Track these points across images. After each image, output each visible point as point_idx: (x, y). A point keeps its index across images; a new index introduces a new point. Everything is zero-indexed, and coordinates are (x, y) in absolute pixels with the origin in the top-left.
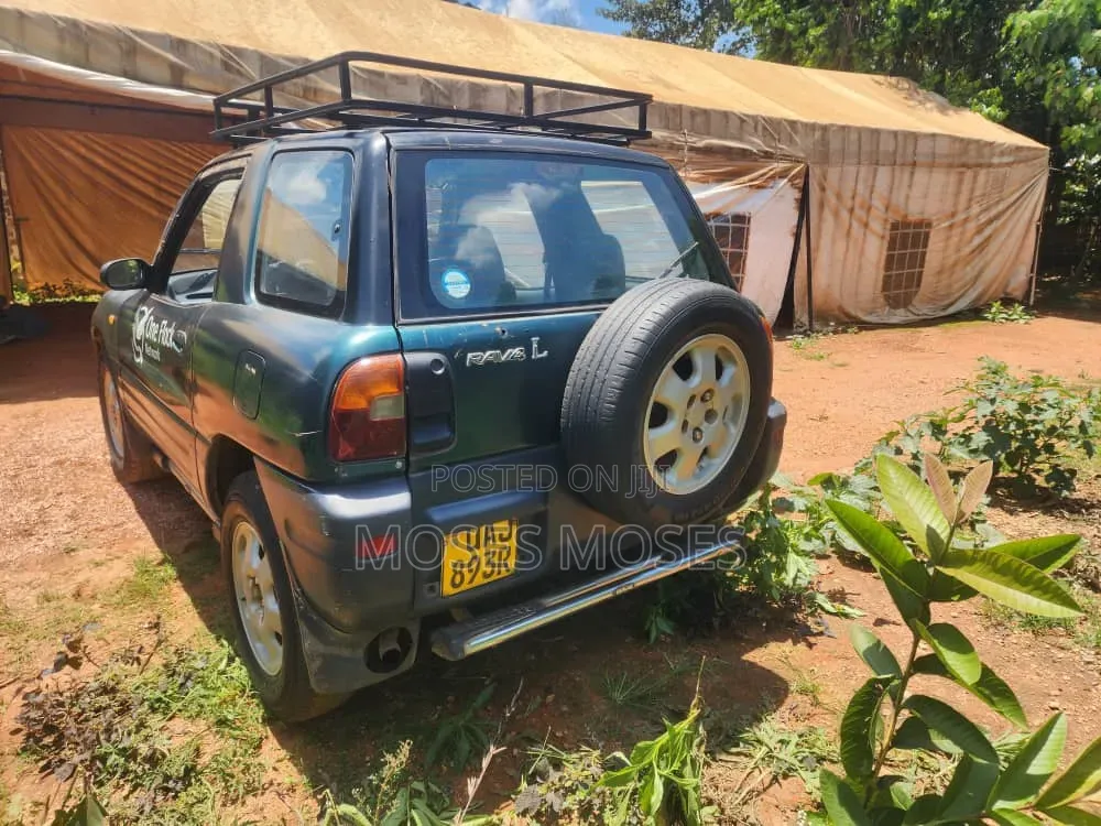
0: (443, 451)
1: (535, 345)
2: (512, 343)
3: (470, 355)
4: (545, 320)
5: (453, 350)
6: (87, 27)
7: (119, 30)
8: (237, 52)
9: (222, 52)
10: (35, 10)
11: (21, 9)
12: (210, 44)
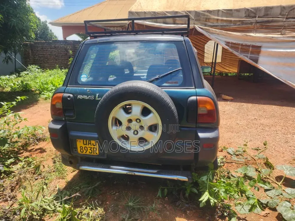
0: (72, 118)
1: (97, 96)
2: (91, 94)
3: (79, 96)
4: (103, 89)
5: (75, 94)
6: (157, 13)
7: (163, 12)
8: (190, 12)
9: (186, 13)
10: (148, 11)
11: (145, 11)
12: (183, 11)
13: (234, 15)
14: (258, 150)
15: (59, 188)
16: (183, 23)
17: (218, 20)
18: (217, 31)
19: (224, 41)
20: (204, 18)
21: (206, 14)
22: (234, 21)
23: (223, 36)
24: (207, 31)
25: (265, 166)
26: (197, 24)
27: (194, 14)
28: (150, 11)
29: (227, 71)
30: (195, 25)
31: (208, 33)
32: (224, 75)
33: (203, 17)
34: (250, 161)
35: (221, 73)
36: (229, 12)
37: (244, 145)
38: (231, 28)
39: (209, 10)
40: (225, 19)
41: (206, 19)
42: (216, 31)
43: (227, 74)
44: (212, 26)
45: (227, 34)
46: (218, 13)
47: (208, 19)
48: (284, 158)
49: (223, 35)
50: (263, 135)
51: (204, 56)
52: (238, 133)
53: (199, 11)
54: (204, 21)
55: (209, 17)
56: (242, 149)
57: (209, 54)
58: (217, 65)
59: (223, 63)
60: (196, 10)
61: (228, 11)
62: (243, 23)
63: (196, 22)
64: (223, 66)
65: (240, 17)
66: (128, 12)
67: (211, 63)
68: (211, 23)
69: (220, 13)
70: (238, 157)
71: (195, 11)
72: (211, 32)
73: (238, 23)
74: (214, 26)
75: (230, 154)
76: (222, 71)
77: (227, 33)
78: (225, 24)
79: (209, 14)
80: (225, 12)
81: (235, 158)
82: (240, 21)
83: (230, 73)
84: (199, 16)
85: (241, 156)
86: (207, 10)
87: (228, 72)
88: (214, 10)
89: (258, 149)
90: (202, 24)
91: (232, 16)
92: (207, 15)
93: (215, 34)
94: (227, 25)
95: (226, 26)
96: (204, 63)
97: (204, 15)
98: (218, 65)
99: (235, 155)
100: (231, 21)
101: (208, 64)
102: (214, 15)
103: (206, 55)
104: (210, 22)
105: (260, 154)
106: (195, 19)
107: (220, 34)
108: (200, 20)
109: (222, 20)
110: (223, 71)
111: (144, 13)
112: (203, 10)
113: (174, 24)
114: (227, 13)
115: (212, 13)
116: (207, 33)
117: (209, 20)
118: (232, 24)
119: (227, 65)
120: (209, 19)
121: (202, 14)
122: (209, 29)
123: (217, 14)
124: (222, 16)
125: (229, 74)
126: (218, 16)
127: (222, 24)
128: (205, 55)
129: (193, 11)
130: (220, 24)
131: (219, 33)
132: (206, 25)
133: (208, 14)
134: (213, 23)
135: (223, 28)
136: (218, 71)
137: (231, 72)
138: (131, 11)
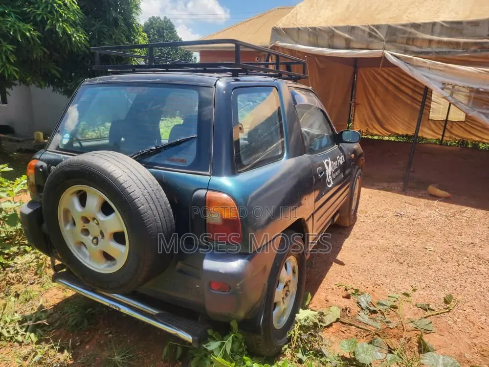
3: (52, 167)
6: (319, 29)
7: (329, 28)
8: (378, 27)
9: (370, 28)
10: (304, 26)
11: (299, 27)
12: (365, 26)
13: (465, 32)
14: (426, 310)
15: (41, 305)
16: (364, 47)
17: (430, 41)
18: (426, 63)
19: (440, 82)
20: (403, 38)
21: (409, 30)
22: (465, 43)
23: (441, 72)
24: (407, 62)
25: (416, 348)
26: (389, 50)
27: (385, 30)
28: (308, 26)
29: (477, 139)
30: (385, 51)
31: (410, 67)
32: (470, 146)
33: (402, 35)
34: (392, 331)
35: (463, 143)
36: (455, 27)
37: (403, 294)
38: (457, 58)
39: (416, 22)
40: (445, 39)
41: (408, 39)
42: (424, 62)
43: (475, 146)
44: (417, 54)
45: (446, 69)
46: (432, 29)
47: (411, 40)
48: (474, 341)
49: (440, 70)
50: (463, 282)
51: (430, 107)
52: (412, 267)
53: (396, 25)
54: (404, 44)
55: (413, 36)
56: (395, 301)
57: (440, 104)
58: (455, 126)
59: (468, 122)
60: (389, 23)
61: (453, 25)
62: (484, 48)
63: (387, 46)
64: (468, 128)
65: (477, 36)
66: (272, 27)
67: (444, 120)
68: (417, 47)
69: (437, 29)
70: (374, 316)
71: (387, 25)
72: (415, 63)
73: (473, 48)
74: (421, 53)
75: (360, 305)
76: (465, 138)
77: (446, 66)
78: (444, 49)
79: (415, 29)
80: (447, 28)
81: (364, 317)
82: (476, 44)
83: (484, 143)
84: (394, 34)
85: (381, 316)
86: (410, 24)
87: (479, 142)
88: (425, 24)
89: (427, 307)
90: (399, 49)
91: (461, 34)
92: (410, 33)
93: (422, 69)
94: (449, 52)
95: (447, 53)
96: (429, 119)
97: (405, 32)
98: (457, 126)
99: (368, 311)
100: (457, 44)
101: (437, 123)
102: (423, 32)
103: (434, 105)
104: (414, 46)
105: (423, 320)
106: (387, 39)
107: (433, 69)
108: (395, 42)
109: (439, 42)
110: (468, 139)
111: (297, 29)
112: (403, 22)
113: (348, 48)
114: (452, 29)
115: (421, 28)
116: (407, 65)
117: (413, 42)
118: (460, 50)
119: (477, 127)
120: (413, 39)
121: (400, 30)
122: (411, 59)
123: (430, 31)
124: (440, 35)
125: (481, 146)
126: (432, 33)
127: (438, 50)
128: (432, 106)
129: (385, 25)
130: (434, 48)
131: (431, 67)
132: (406, 51)
133: (413, 30)
134: (421, 47)
135: (440, 57)
136: (457, 138)
137: (484, 141)
138: (276, 26)
